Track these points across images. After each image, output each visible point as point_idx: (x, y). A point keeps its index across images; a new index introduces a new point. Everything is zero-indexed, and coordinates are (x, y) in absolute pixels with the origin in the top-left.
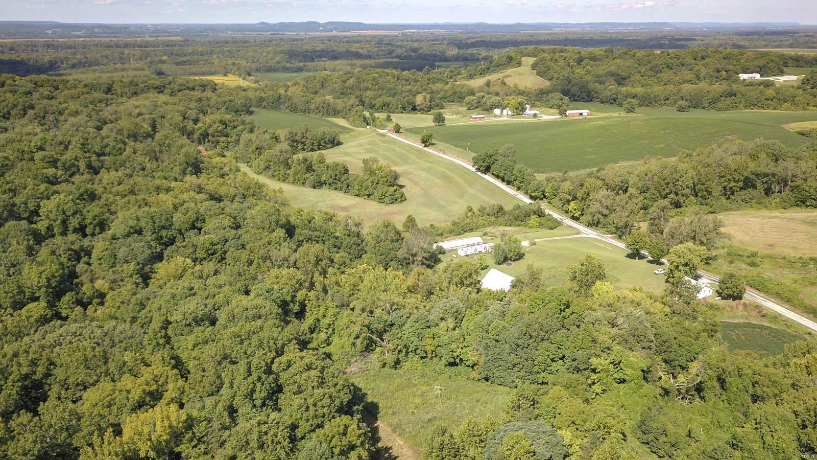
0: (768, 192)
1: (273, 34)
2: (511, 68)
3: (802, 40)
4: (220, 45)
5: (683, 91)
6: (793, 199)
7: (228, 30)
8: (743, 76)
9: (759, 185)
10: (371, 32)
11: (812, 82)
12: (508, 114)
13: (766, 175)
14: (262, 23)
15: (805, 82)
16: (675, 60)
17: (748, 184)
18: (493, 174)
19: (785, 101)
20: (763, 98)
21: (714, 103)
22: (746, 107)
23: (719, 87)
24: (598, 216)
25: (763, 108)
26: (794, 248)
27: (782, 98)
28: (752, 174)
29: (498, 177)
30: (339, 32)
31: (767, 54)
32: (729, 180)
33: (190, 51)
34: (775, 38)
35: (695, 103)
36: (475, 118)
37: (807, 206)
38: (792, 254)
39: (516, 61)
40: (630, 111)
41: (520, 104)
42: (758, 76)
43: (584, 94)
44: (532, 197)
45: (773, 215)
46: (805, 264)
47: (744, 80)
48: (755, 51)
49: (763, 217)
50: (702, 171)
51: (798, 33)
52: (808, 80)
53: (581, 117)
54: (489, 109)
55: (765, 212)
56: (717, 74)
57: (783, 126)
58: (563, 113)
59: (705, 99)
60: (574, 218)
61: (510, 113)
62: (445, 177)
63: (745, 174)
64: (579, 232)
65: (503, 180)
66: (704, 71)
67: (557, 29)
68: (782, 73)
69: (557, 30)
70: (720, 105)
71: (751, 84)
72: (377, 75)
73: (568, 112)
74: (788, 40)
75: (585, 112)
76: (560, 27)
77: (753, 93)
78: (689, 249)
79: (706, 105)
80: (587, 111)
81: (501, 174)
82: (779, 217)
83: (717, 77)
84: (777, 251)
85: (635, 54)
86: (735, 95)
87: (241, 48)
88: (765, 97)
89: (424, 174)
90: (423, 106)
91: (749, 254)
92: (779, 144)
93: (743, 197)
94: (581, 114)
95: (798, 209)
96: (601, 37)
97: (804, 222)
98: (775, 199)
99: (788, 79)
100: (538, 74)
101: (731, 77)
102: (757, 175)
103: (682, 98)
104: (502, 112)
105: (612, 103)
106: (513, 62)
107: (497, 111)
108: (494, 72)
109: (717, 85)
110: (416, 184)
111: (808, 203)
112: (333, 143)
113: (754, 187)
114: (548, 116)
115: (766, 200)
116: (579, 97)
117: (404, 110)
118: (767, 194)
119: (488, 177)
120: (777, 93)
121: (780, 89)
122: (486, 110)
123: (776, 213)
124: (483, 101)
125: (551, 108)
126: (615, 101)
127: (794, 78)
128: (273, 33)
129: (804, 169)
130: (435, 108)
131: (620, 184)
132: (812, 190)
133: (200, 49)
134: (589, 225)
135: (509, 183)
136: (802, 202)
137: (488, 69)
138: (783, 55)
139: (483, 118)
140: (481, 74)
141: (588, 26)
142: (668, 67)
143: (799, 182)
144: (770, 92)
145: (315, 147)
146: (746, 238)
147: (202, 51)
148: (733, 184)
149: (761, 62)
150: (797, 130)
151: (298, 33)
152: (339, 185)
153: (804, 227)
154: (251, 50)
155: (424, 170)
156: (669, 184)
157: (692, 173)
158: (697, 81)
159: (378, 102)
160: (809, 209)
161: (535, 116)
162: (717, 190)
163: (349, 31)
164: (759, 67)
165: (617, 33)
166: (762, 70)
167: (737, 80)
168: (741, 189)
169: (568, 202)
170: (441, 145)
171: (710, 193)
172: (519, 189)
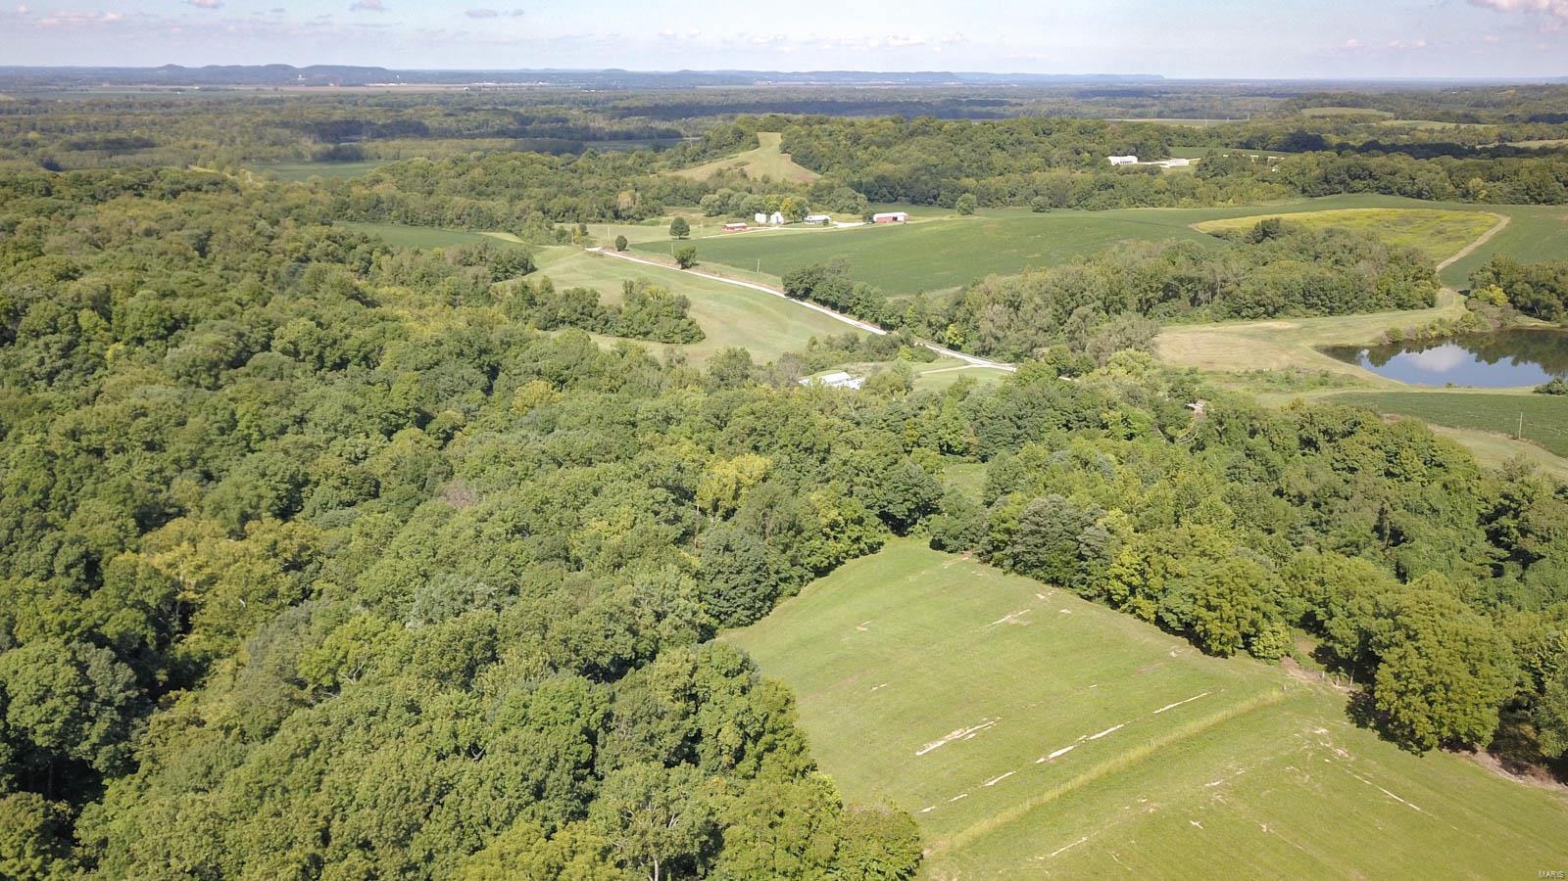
0: (1194, 301)
1: (206, 90)
2: (743, 150)
3: (1174, 105)
4: (121, 110)
5: (1037, 182)
6: (1225, 309)
7: (101, 80)
8: (1114, 160)
9: (1183, 293)
10: (405, 87)
11: (1211, 168)
12: (778, 223)
13: (1191, 280)
14: (170, 67)
15: (1202, 167)
16: (1006, 135)
17: (1169, 293)
18: (815, 300)
19: (1182, 195)
20: (1152, 190)
21: (1083, 199)
22: (1130, 205)
23: (1085, 177)
24: (990, 340)
25: (1153, 205)
26: (1236, 364)
27: (1177, 190)
28: (1175, 279)
29: (824, 303)
30: (341, 86)
31: (1140, 126)
32: (1146, 291)
33: (72, 122)
34: (1132, 100)
35: (1058, 199)
36: (733, 228)
37: (1243, 318)
38: (1235, 369)
39: (750, 139)
40: (967, 212)
41: (798, 204)
42: (1133, 160)
43: (885, 190)
44: (884, 326)
45: (1204, 329)
46: (1252, 377)
47: (1118, 165)
48: (1120, 123)
49: (1194, 332)
50: (1112, 277)
51: (1166, 93)
52: (1206, 165)
53: (895, 223)
54: (747, 214)
55: (1197, 327)
56: (1075, 157)
57: (1190, 226)
58: (869, 218)
59: (1070, 193)
60: (952, 347)
61: (781, 219)
62: (749, 307)
63: (1165, 280)
64: (967, 364)
65: (834, 306)
66: (1056, 154)
67: (758, 82)
68: (1167, 155)
69: (762, 85)
70: (1093, 201)
71: (1128, 171)
72: (518, 163)
73: (876, 217)
74: (1153, 105)
75: (901, 216)
76: (763, 80)
77: (1137, 184)
78: (1130, 355)
79: (1073, 202)
80: (903, 214)
81: (832, 299)
82: (1212, 331)
83: (1076, 162)
84: (1217, 367)
85: (942, 126)
86: (1113, 187)
87: (178, 117)
88: (1154, 189)
89: (714, 304)
90: (632, 212)
91: (1187, 371)
92: (1197, 244)
93: (1167, 310)
94: (895, 219)
95: (1232, 321)
96: (847, 98)
97: (1242, 335)
98: (1205, 310)
99: (1178, 164)
100: (794, 160)
101: (1097, 162)
102: (1181, 281)
103: (1037, 193)
104: (768, 218)
105: (930, 204)
106: (746, 141)
107: (760, 218)
108: (714, 156)
109: (1078, 173)
110: (709, 316)
111: (1243, 314)
112: (526, 269)
113: (1177, 295)
114: (845, 224)
115: (1194, 312)
116: (876, 194)
117: (604, 217)
118: (1193, 304)
119: (808, 304)
120: (1170, 183)
121: (1173, 177)
122: (742, 216)
123: (1209, 327)
124: (731, 202)
125: (838, 212)
126: (935, 199)
127: (1185, 162)
128: (206, 86)
129: (1235, 271)
130: (650, 215)
131: (1011, 298)
132: (1247, 297)
133: (93, 119)
134: (976, 354)
135: (843, 310)
136: (1236, 313)
137: (704, 151)
138: (1164, 128)
139: (744, 227)
140: (694, 160)
141: (813, 77)
142: (999, 146)
143: (1229, 287)
144: (1159, 182)
145: (499, 275)
146: (1178, 357)
147: (97, 122)
148: (1151, 295)
149: (1137, 138)
150: (1210, 231)
151: (262, 87)
152: (591, 322)
153: (1243, 341)
154: (200, 121)
155: (709, 298)
156: (1074, 295)
157: (1101, 280)
158: (1047, 168)
159: (556, 205)
160: (1245, 321)
161: (826, 222)
162: (1132, 302)
163: (360, 85)
164: (1135, 146)
165: (873, 90)
166: (1140, 151)
167: (1106, 166)
168: (1160, 301)
169: (945, 327)
170: (711, 266)
171: (1125, 306)
172: (861, 317)
